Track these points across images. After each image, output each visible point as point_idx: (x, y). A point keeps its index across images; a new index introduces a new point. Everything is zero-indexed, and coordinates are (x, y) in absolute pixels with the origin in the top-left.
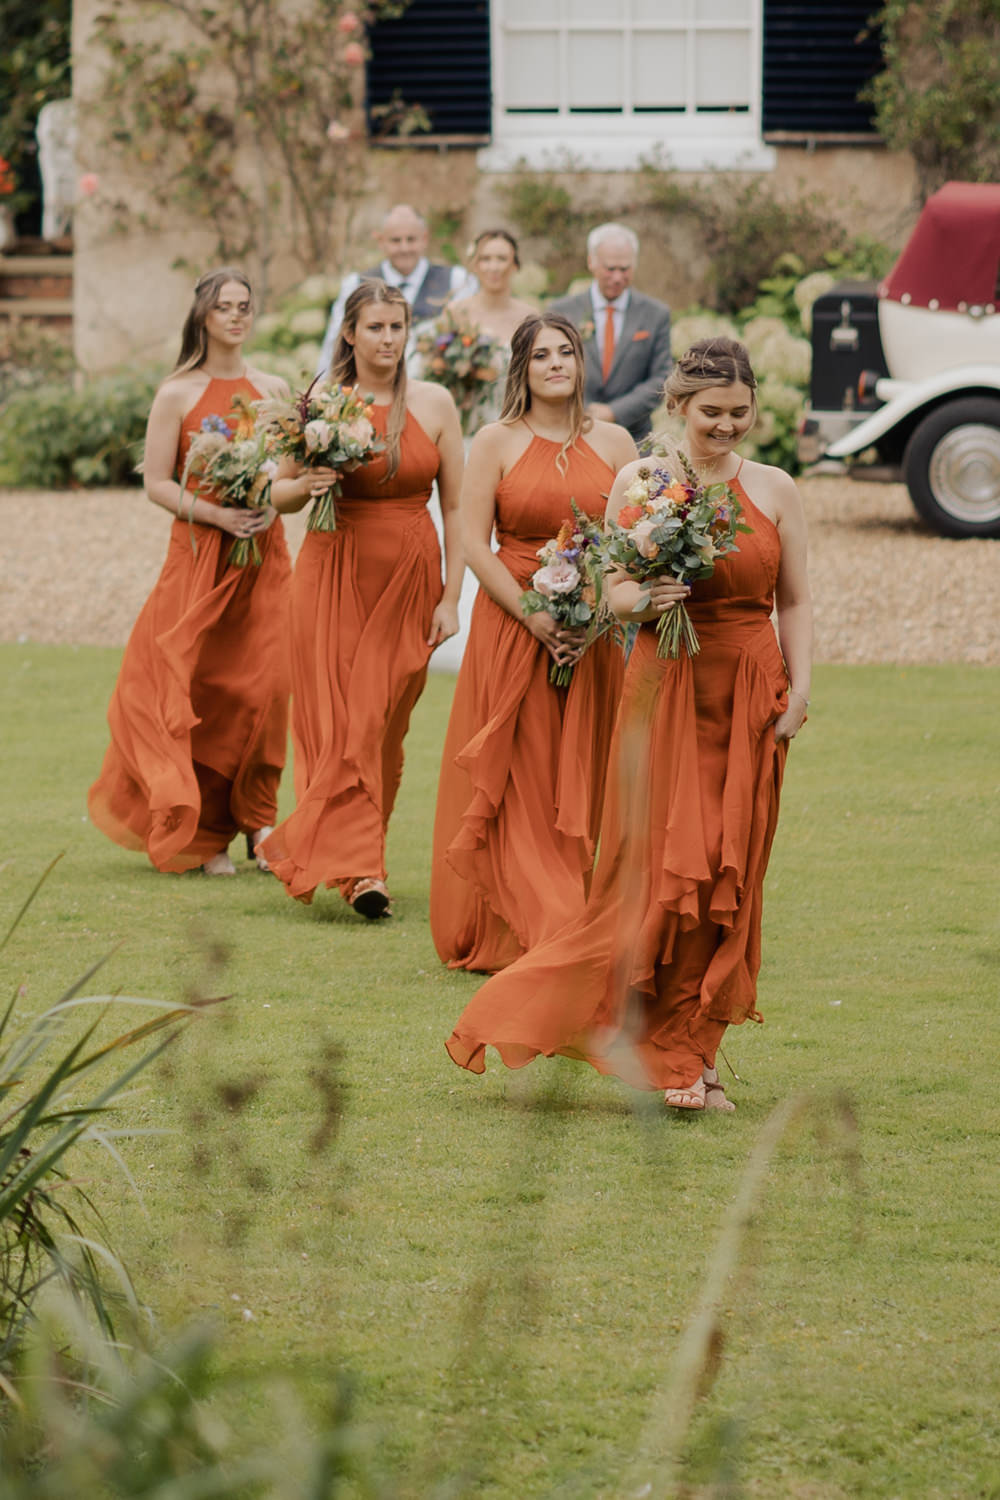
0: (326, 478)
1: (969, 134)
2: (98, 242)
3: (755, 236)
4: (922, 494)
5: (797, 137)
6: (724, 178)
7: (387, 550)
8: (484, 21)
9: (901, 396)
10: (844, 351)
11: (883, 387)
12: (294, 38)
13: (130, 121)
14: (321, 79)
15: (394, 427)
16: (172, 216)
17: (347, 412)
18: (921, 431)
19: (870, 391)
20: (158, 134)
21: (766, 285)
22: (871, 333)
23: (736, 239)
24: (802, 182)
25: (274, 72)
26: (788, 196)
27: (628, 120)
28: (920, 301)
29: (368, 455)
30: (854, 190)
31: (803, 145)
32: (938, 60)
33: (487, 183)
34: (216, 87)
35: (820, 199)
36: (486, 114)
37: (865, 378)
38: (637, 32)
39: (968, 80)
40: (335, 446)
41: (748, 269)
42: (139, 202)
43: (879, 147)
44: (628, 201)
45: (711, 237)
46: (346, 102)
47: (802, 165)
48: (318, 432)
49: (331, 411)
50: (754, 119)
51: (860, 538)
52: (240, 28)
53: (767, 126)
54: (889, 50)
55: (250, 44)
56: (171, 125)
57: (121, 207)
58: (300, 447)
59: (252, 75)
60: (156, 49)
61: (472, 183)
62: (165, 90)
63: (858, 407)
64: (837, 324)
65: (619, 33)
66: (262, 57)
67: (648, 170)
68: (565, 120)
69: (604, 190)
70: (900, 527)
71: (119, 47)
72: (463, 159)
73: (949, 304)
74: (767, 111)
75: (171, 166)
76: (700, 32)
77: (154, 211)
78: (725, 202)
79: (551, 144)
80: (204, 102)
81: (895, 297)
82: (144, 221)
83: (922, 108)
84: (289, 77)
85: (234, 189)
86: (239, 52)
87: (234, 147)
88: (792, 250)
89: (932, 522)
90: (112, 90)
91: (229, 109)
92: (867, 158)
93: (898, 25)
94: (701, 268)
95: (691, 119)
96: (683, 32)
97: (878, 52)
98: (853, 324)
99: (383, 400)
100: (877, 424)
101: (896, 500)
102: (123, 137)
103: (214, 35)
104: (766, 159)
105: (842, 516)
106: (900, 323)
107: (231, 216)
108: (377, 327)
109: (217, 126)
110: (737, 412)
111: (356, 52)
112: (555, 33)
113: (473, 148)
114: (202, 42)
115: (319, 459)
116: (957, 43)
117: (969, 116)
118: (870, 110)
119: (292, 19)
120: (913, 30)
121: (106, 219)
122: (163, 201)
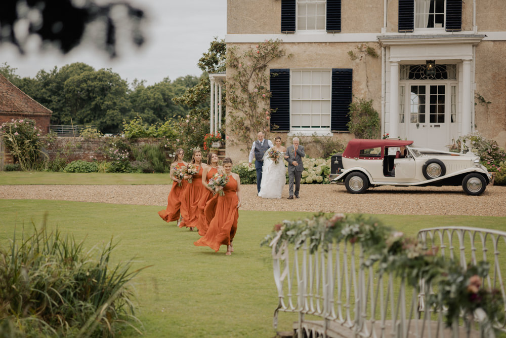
0: (191, 176)
1: (363, 131)
2: (229, 146)
3: (330, 147)
4: (348, 187)
5: (337, 131)
6: (326, 138)
7: (198, 185)
8: (289, 113)
9: (345, 171)
10: (336, 164)
11: (342, 170)
12: (259, 115)
13: (234, 128)
14: (264, 122)
15: (199, 169)
16: (240, 143)
17: (193, 168)
18: (347, 177)
19: (340, 171)
20: (238, 130)
21: (331, 154)
22: (340, 162)
23: (327, 147)
24: (337, 138)
25: (256, 120)
26: (335, 140)
27: (311, 128)
28: (348, 157)
29: (196, 173)
30: (345, 139)
31: (338, 132)
32: (358, 120)
33: (289, 138)
34: (247, 123)
35: (340, 141)
36: (289, 127)
37: (339, 169)
38: (312, 115)
39: (363, 123)
40: (192, 172)
41: (328, 151)
42: (235, 141)
43: (349, 133)
44: (310, 141)
45: (323, 146)
46: (267, 125)
47: (337, 136)
48: (189, 170)
49: (191, 167)
50: (330, 129)
51: (338, 193)
52: (251, 114)
53: (332, 130)
54: (351, 118)
55: (252, 116)
56: (240, 128)
57: (233, 141)
58: (187, 172)
59: (253, 121)
60: (238, 117)
61: (287, 138)
62: (240, 123)
63: (338, 173)
64: (335, 160)
65: (310, 115)
66: (254, 118)
67: (314, 136)
68: (301, 128)
69: (307, 139)
70: (345, 192)
71: (233, 117)
72: (285, 134)
73: (352, 157)
74: (332, 127)
75: (240, 135)
76: (322, 115)
77: (237, 142)
78: (325, 141)
79: (299, 132)
80: (245, 125)
81: (344, 156)
82: (236, 143)
83: (355, 127)
84: (258, 121)
85: (250, 138)
86: (251, 118)
87: (250, 132)
88: (335, 149)
89: (349, 191)
90: (231, 123)
91: (249, 126)
92: (347, 135)
93: (352, 114)
94: (321, 151)
95: (320, 128)
96: (320, 115)
97: (349, 118)
98: (338, 160)
99: (198, 165)
100: (341, 176)
101: (344, 188)
102: (233, 130)
103: (247, 115)
104: (332, 135)
105: (337, 190)
106: (344, 160)
107: (249, 143)
108: (197, 156)
109: (247, 129)
110: (230, 167)
111: (269, 117)
112: (300, 115)
113: (287, 133)
114: (245, 116)
115: (190, 174)
116: (361, 117)
117: (363, 128)
118: (348, 127)
119: (259, 112)
120: (355, 115)
121: (230, 143)
122: (239, 140)
